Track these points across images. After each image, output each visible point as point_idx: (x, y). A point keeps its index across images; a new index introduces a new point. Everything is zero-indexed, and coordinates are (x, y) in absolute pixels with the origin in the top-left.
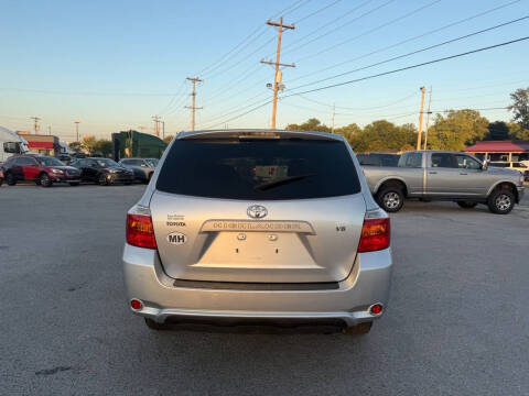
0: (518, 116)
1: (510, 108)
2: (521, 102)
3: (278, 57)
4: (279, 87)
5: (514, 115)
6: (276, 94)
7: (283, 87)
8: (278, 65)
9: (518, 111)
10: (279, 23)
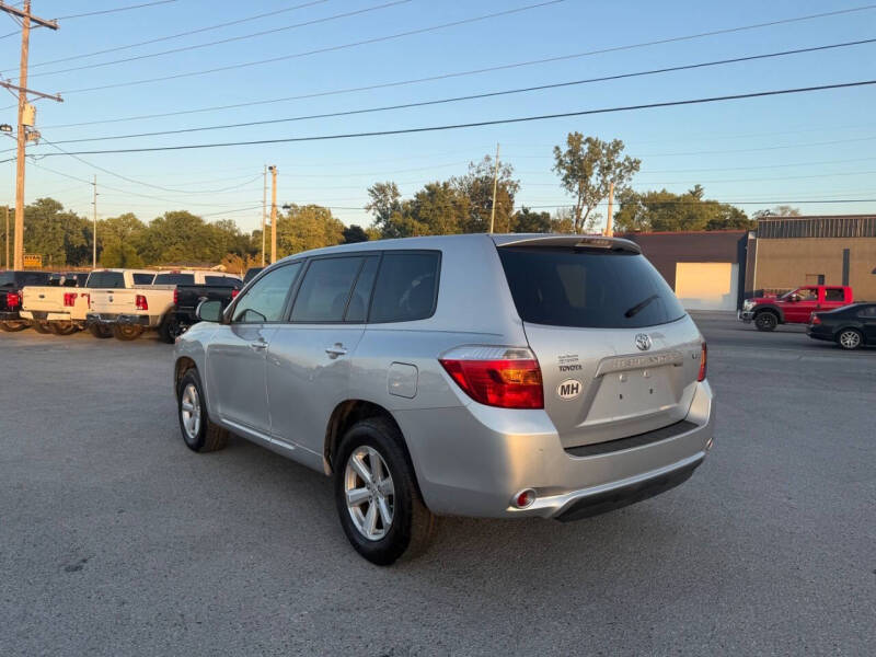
0: (379, 220)
1: (369, 208)
2: (380, 201)
3: (24, 77)
4: (27, 134)
5: (375, 218)
6: (22, 148)
7: (36, 135)
8: (23, 90)
9: (378, 213)
10: (23, 11)
